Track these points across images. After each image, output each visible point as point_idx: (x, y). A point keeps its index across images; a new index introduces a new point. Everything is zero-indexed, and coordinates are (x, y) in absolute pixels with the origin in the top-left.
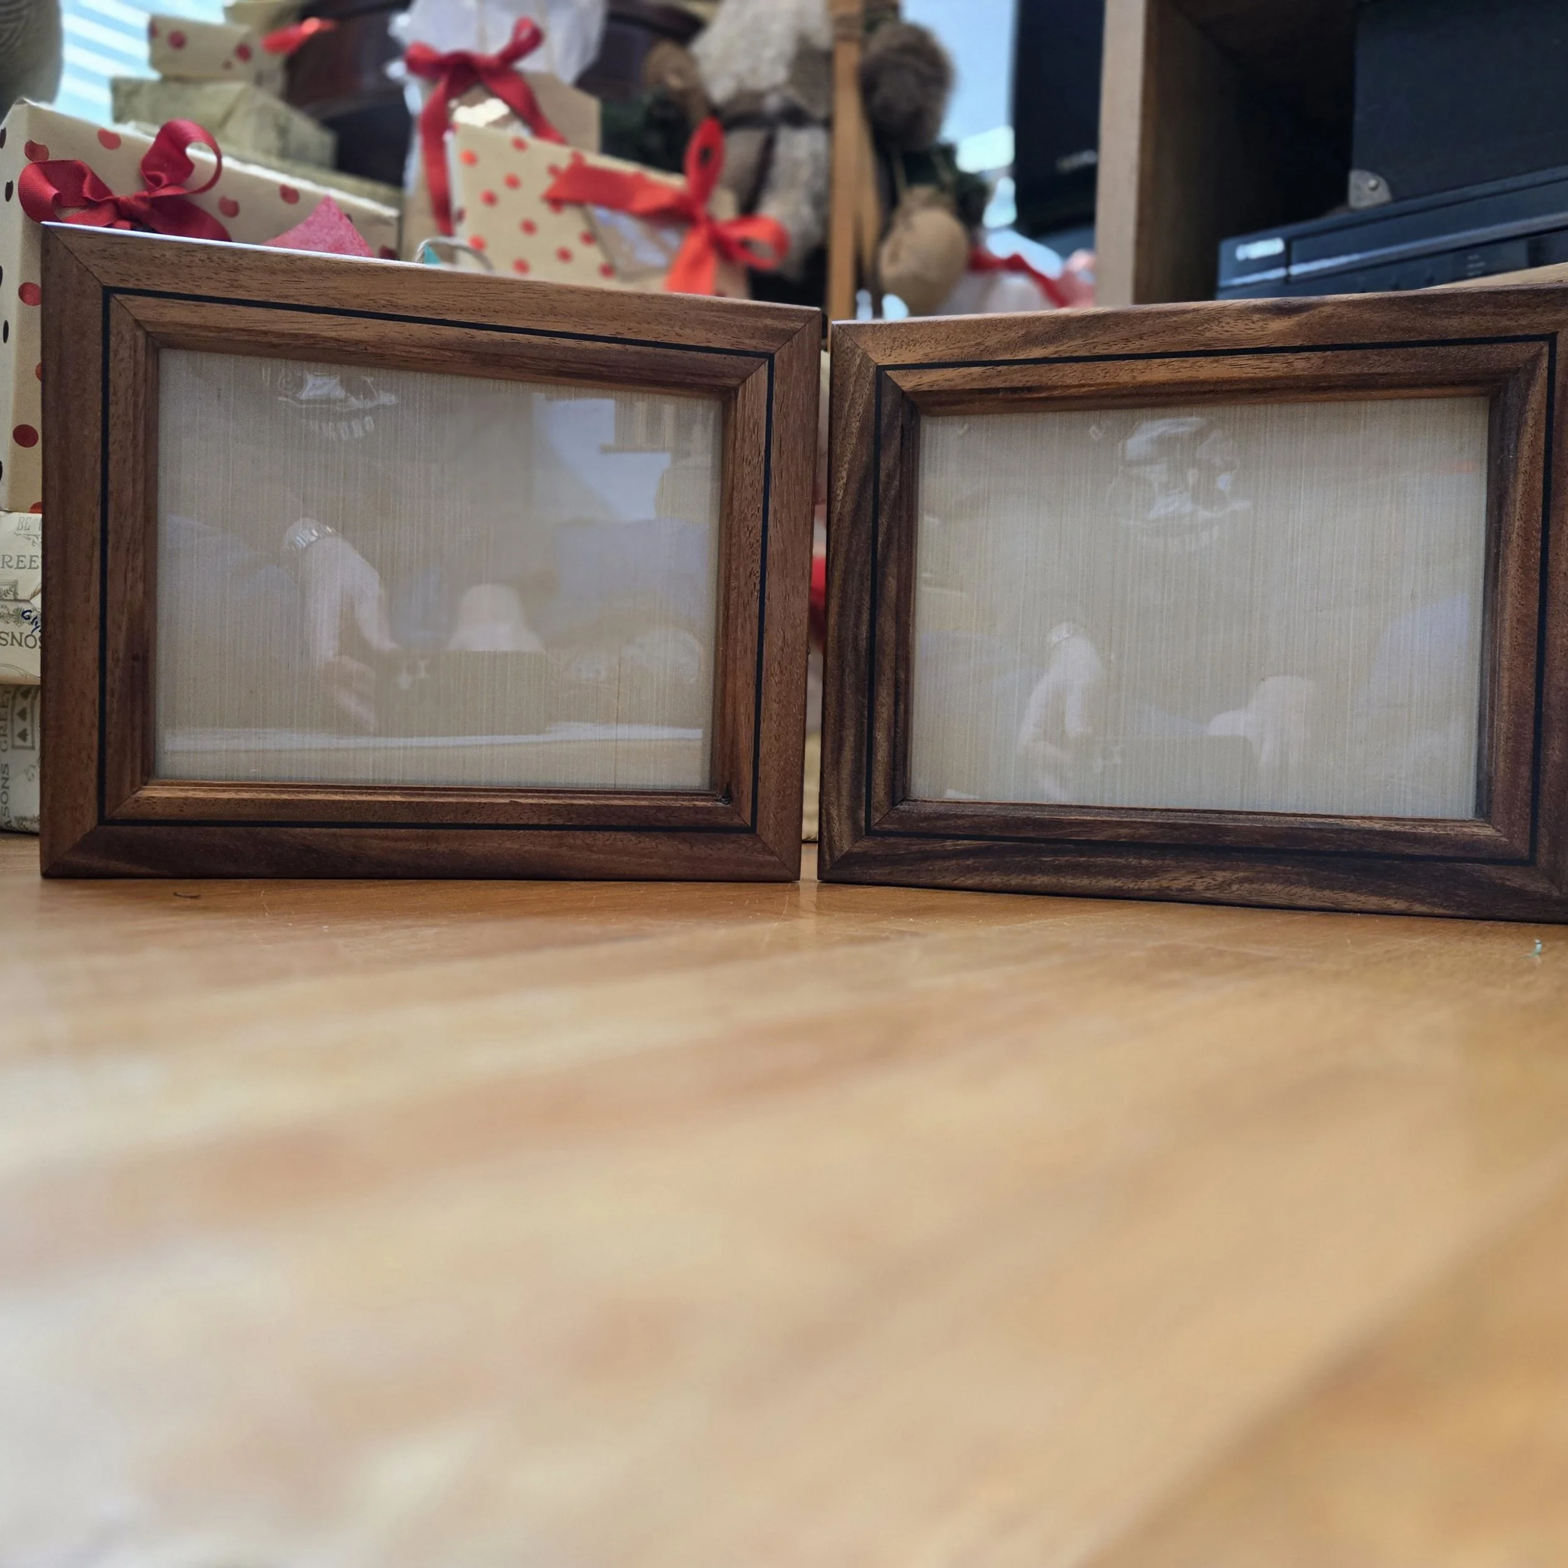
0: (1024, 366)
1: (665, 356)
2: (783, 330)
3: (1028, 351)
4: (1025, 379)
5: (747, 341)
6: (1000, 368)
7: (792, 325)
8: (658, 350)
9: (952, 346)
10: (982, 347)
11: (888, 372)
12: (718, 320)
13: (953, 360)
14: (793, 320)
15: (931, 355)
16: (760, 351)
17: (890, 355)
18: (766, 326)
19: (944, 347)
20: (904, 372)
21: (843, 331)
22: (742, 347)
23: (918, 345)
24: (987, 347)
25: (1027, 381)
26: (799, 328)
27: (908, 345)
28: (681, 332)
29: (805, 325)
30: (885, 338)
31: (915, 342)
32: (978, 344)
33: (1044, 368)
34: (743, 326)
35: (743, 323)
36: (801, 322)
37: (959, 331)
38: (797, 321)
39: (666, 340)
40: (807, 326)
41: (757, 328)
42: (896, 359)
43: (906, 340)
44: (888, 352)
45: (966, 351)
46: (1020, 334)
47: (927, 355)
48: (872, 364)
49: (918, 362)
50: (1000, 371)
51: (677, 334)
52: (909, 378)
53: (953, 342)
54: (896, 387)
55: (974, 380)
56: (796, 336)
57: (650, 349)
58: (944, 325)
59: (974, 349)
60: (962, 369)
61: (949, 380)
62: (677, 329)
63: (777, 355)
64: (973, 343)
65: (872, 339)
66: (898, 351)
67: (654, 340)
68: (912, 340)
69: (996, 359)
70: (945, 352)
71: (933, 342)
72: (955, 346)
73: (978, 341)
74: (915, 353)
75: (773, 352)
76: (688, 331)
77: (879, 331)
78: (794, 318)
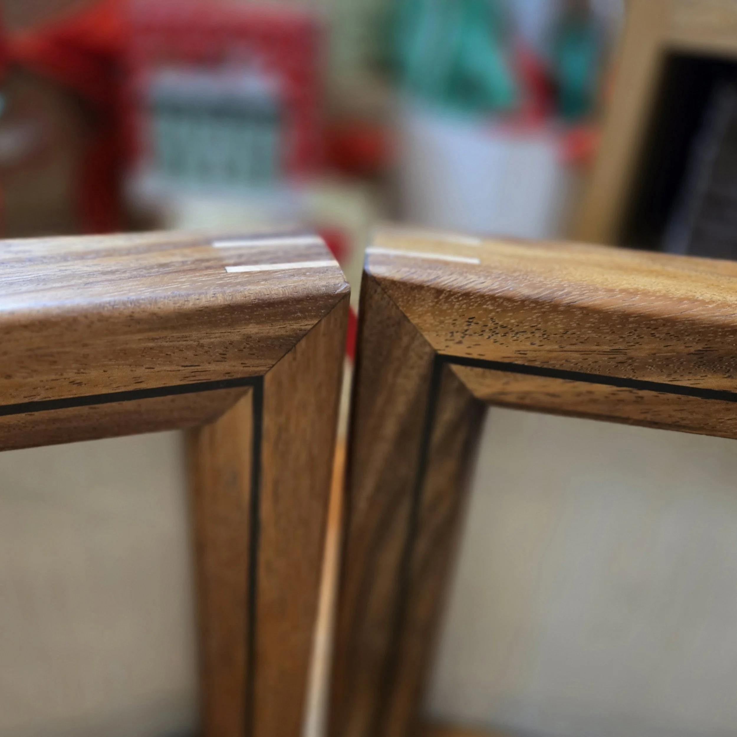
0: (684, 398)
1: (55, 420)
2: (278, 338)
3: (699, 377)
4: (679, 415)
5: (212, 367)
6: (642, 393)
7: (296, 326)
8: (38, 415)
9: (568, 348)
10: (621, 358)
11: (455, 368)
12: (151, 344)
13: (567, 367)
14: (300, 318)
15: (530, 355)
16: (239, 376)
17: (460, 342)
18: (248, 338)
19: (556, 347)
20: (479, 370)
21: (383, 289)
22: (203, 378)
23: (511, 335)
24: (631, 358)
25: (683, 419)
26: (309, 327)
27: (494, 332)
28: (79, 378)
29: (320, 321)
30: (455, 315)
31: (506, 330)
32: (618, 351)
33: (719, 405)
34: (202, 346)
35: (202, 341)
36: (312, 317)
37: (588, 325)
38: (305, 318)
39: (53, 396)
40: (323, 322)
41: (231, 343)
42: (469, 351)
43: (490, 324)
44: (458, 337)
45: (590, 359)
46: (692, 350)
47: (523, 353)
48: (427, 349)
49: (507, 361)
50: (642, 397)
51: (73, 382)
52: (488, 381)
53: (574, 341)
54: (462, 388)
55: (594, 401)
56: (303, 343)
57: (22, 417)
58: (563, 312)
59: (605, 358)
60: (578, 384)
61: (553, 395)
62: (71, 375)
63: (268, 379)
64: (606, 348)
65: (433, 314)
66: (476, 338)
67: (26, 400)
68: (502, 326)
69: (639, 379)
70: (555, 354)
71: (537, 335)
72: (573, 348)
73: (617, 347)
74: (504, 347)
75: (262, 374)
76: (94, 374)
77: (446, 302)
78: (299, 314)
